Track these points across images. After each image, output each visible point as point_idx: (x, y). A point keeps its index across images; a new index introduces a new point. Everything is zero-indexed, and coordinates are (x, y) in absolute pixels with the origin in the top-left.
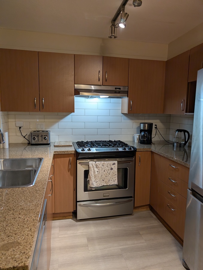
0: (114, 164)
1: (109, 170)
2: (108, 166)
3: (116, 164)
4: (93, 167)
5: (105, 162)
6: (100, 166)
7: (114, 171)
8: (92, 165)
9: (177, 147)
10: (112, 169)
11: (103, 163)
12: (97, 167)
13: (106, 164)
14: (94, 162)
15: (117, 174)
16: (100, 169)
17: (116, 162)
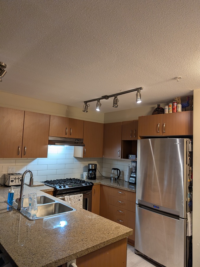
0: (81, 196)
1: (78, 201)
2: (77, 198)
3: (82, 196)
4: (68, 200)
5: (76, 195)
6: (72, 199)
7: (81, 201)
8: (67, 199)
9: (113, 180)
10: (79, 200)
11: (74, 196)
12: (70, 200)
13: (76, 197)
14: (68, 196)
15: (82, 203)
16: (73, 201)
17: (82, 195)
